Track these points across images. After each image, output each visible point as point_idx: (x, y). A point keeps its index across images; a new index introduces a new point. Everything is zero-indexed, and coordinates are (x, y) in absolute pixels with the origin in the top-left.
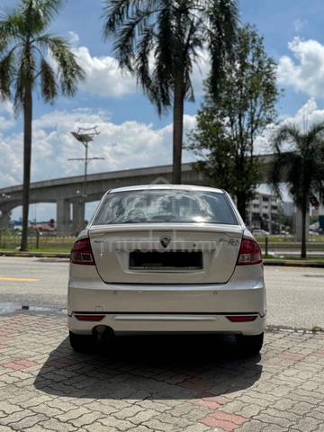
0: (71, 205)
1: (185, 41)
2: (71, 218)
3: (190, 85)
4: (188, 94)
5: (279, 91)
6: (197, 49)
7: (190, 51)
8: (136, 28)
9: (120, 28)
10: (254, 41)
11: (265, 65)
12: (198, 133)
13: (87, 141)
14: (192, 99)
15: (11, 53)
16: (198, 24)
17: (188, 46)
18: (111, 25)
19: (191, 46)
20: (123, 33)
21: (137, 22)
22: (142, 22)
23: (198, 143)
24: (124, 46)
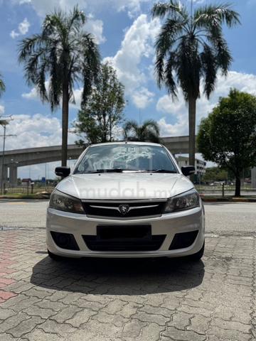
0: (9, 169)
1: (69, 68)
2: (8, 177)
3: (73, 94)
4: (71, 99)
6: (76, 73)
7: (72, 74)
8: (39, 58)
9: (28, 57)
10: (111, 72)
11: (118, 86)
12: (78, 123)
13: (5, 124)
14: (74, 102)
16: (76, 59)
17: (70, 71)
18: (23, 55)
19: (73, 72)
20: (30, 60)
21: (40, 55)
22: (42, 55)
23: (78, 129)
24: (31, 68)
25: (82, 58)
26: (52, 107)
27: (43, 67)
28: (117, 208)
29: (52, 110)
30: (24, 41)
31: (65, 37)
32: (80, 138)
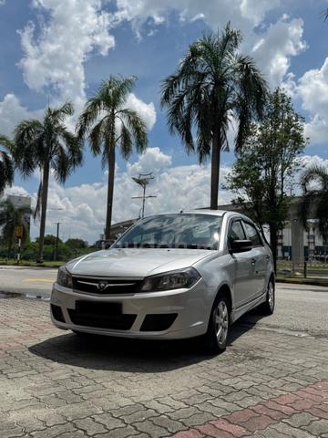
3: (226, 138)
4: (224, 146)
5: (305, 139)
6: (230, 111)
8: (185, 98)
9: (172, 100)
10: (283, 101)
12: (234, 176)
13: (145, 184)
14: (227, 149)
15: (102, 121)
16: (230, 92)
18: (166, 97)
20: (174, 103)
21: (186, 94)
22: (189, 93)
24: (175, 112)
25: (237, 91)
26: (201, 158)
27: (189, 108)
28: (97, 285)
29: (201, 162)
30: (167, 81)
31: (216, 67)
32: (237, 196)
